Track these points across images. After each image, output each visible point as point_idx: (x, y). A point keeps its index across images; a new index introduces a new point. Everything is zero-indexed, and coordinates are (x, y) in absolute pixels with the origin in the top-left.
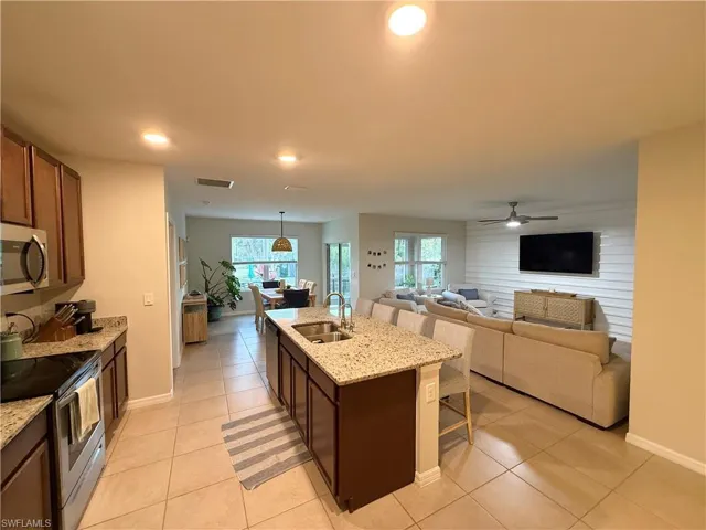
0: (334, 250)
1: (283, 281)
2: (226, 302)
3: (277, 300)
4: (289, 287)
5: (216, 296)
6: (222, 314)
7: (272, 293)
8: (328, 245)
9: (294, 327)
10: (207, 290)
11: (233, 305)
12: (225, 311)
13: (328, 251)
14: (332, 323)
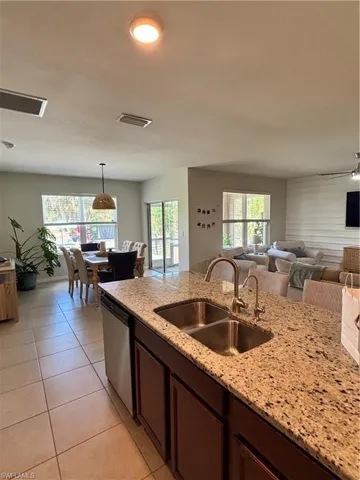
0: (155, 211)
1: (103, 243)
2: (40, 268)
3: (100, 265)
4: (110, 250)
5: (28, 262)
6: (38, 281)
7: (91, 258)
8: (148, 205)
9: (156, 311)
10: (19, 255)
11: (50, 271)
12: (41, 278)
13: (149, 211)
14: (206, 300)
